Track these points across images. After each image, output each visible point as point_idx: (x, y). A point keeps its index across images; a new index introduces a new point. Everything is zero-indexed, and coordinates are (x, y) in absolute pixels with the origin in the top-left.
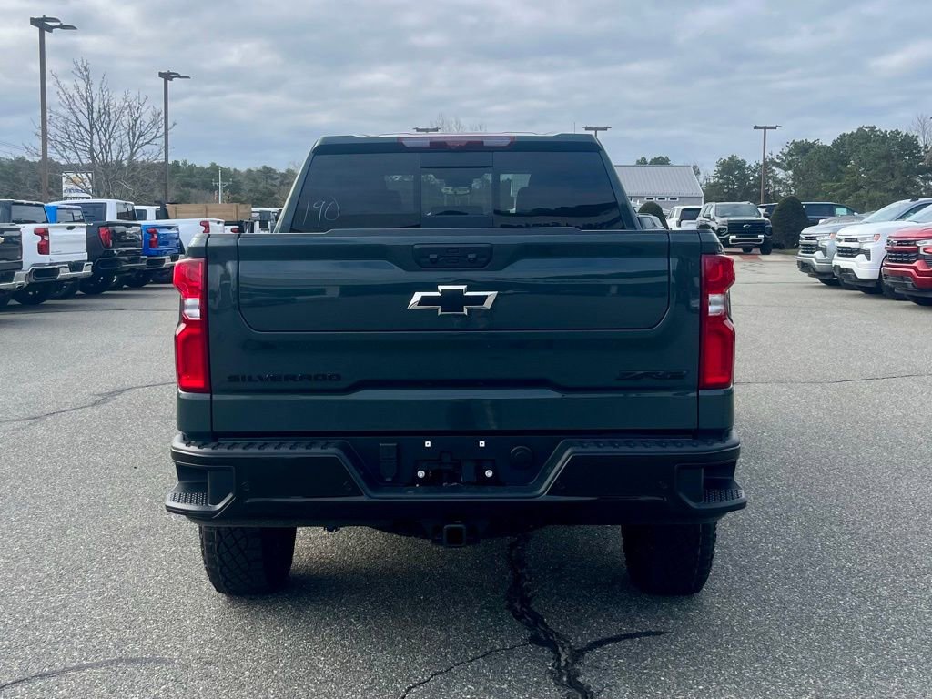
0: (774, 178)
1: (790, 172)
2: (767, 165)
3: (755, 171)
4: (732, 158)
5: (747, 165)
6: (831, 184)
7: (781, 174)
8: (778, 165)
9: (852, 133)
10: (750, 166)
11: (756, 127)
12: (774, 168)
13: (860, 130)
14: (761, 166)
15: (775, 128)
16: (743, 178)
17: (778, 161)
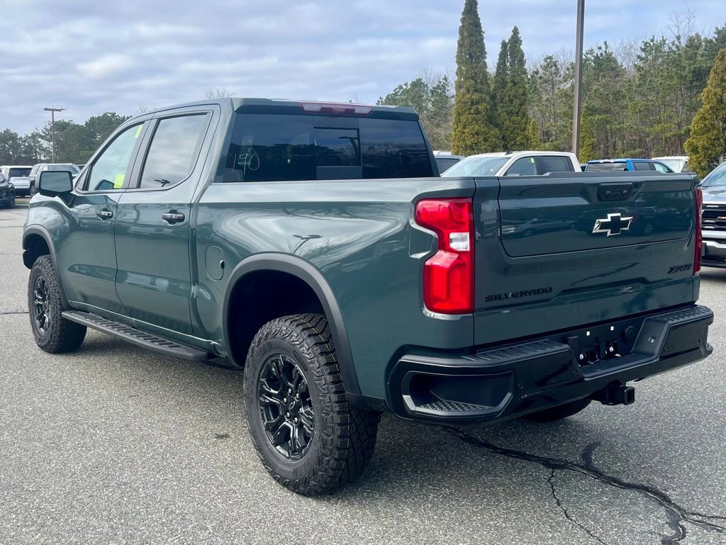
0: (40, 146)
1: (52, 143)
2: (34, 136)
3: (25, 141)
4: (7, 131)
5: (19, 137)
6: (86, 152)
7: (45, 144)
8: (43, 137)
9: (99, 117)
10: (21, 138)
11: (46, 109)
12: (39, 139)
13: (105, 115)
14: (29, 138)
15: (60, 110)
16: (15, 147)
17: (43, 135)
